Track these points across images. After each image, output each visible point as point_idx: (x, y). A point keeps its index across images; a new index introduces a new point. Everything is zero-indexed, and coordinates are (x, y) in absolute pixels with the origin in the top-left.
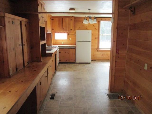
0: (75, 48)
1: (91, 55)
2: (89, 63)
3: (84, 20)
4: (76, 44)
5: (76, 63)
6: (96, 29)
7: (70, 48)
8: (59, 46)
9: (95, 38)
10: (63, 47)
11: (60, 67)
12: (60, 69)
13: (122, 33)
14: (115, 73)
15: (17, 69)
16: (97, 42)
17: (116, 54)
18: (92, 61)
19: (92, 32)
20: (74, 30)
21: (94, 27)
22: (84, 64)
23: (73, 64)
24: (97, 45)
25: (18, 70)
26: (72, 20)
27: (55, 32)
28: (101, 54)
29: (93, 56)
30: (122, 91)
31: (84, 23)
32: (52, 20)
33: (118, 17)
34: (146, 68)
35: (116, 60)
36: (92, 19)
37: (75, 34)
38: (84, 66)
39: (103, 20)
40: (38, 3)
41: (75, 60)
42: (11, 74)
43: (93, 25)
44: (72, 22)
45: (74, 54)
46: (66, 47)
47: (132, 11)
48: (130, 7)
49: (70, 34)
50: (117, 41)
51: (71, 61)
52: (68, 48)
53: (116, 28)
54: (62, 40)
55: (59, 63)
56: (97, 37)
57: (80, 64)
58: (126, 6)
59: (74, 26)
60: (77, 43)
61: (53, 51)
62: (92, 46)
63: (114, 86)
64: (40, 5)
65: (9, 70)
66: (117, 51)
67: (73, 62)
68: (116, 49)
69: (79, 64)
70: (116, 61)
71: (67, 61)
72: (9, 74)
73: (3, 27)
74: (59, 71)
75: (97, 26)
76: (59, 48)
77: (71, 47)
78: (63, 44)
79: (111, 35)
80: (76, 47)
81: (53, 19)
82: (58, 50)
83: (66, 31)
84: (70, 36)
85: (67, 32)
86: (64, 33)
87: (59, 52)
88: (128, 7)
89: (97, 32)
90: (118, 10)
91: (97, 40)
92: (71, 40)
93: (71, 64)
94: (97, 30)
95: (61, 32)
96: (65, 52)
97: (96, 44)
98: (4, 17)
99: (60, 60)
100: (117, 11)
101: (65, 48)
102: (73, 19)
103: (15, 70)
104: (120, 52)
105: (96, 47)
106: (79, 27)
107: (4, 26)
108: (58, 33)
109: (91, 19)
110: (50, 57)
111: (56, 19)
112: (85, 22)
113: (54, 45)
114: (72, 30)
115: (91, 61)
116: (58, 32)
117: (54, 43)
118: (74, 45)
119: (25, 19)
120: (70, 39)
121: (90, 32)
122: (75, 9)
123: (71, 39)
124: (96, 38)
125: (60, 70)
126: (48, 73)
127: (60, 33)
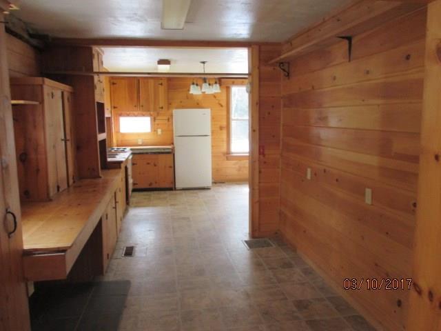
0: (171, 153)
1: (213, 169)
2: (208, 189)
3: (192, 87)
4: (173, 144)
5: (175, 189)
6: (222, 106)
7: (159, 153)
8: (131, 150)
9: (221, 128)
10: (141, 151)
11: (135, 198)
12: (136, 203)
13: (269, 113)
14: (260, 196)
15: (58, 187)
16: (224, 136)
17: (260, 157)
18: (215, 183)
19: (211, 113)
20: (168, 108)
21: (217, 102)
22: (196, 191)
23: (168, 192)
24: (225, 145)
25: (60, 190)
26: (161, 84)
27: (121, 115)
28: (237, 166)
29: (216, 171)
30: (276, 233)
31: (191, 92)
32: (112, 86)
33: (260, 81)
34: (309, 176)
35: (260, 168)
36: (209, 84)
37: (170, 119)
38: (195, 195)
39: (237, 84)
40: (94, 52)
41: (172, 183)
42: (51, 194)
43: (214, 96)
44: (162, 90)
45: (171, 167)
46: (149, 151)
47: (284, 70)
48: (281, 63)
49: (159, 118)
50: (260, 129)
51: (163, 186)
52: (155, 153)
53: (257, 104)
54: (139, 135)
55: (134, 190)
56: (224, 124)
57: (187, 191)
58: (273, 61)
59: (168, 99)
60: (177, 141)
61: (121, 157)
62: (212, 146)
63: (259, 224)
64: (96, 56)
65: (48, 187)
66: (262, 150)
67: (167, 186)
68: (260, 147)
69: (183, 191)
70: (260, 172)
71: (154, 186)
72: (48, 194)
73: (40, 103)
74: (136, 207)
75: (224, 98)
76: (132, 154)
77: (163, 151)
78: (140, 143)
79: (249, 120)
80: (173, 149)
81: (115, 81)
82: (131, 157)
83: (148, 110)
84: (158, 124)
85: (152, 113)
86: (144, 115)
87: (133, 164)
88: (277, 62)
89: (224, 113)
90: (259, 68)
91: (225, 131)
92: (162, 133)
93: (162, 192)
94: (225, 108)
95: (136, 113)
96: (148, 164)
97: (223, 141)
98: (42, 86)
99: (134, 184)
100: (257, 71)
101: (147, 153)
102: (165, 83)
103: (56, 189)
104: (266, 152)
105: (224, 149)
106: (181, 102)
107: (42, 102)
108: (128, 115)
109: (207, 84)
110: (116, 170)
111: (123, 81)
112: (194, 91)
113: (118, 146)
114: (162, 108)
115: (213, 183)
116: (128, 113)
117: (117, 141)
118: (169, 145)
119: (67, 86)
120: (159, 131)
121: (208, 112)
122: (171, 63)
123: (162, 131)
124: (223, 128)
125: (138, 205)
126: (116, 202)
127: (132, 116)
